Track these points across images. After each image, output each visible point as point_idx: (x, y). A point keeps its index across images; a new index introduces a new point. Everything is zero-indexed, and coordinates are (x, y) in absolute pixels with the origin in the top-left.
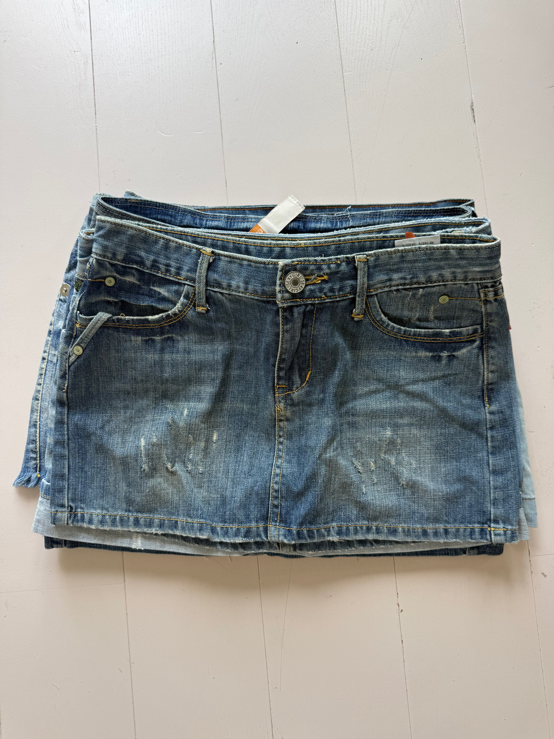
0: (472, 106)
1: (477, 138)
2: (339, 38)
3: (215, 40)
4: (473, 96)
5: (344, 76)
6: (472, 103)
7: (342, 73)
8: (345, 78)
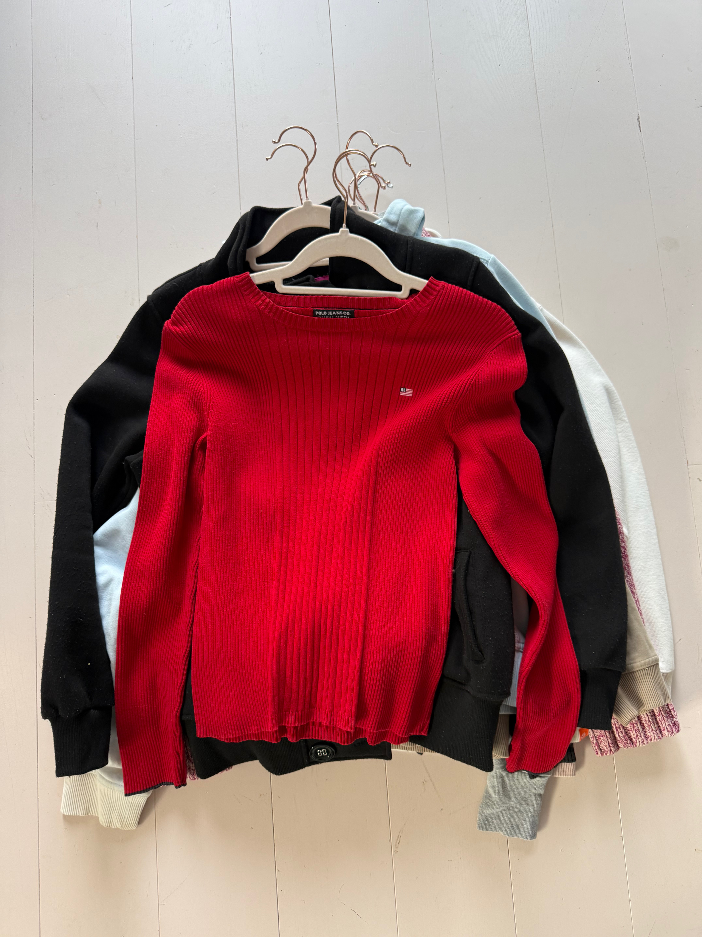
1: (643, 144)
4: (639, 111)
5: (538, 92)
6: (639, 117)
8: (538, 94)
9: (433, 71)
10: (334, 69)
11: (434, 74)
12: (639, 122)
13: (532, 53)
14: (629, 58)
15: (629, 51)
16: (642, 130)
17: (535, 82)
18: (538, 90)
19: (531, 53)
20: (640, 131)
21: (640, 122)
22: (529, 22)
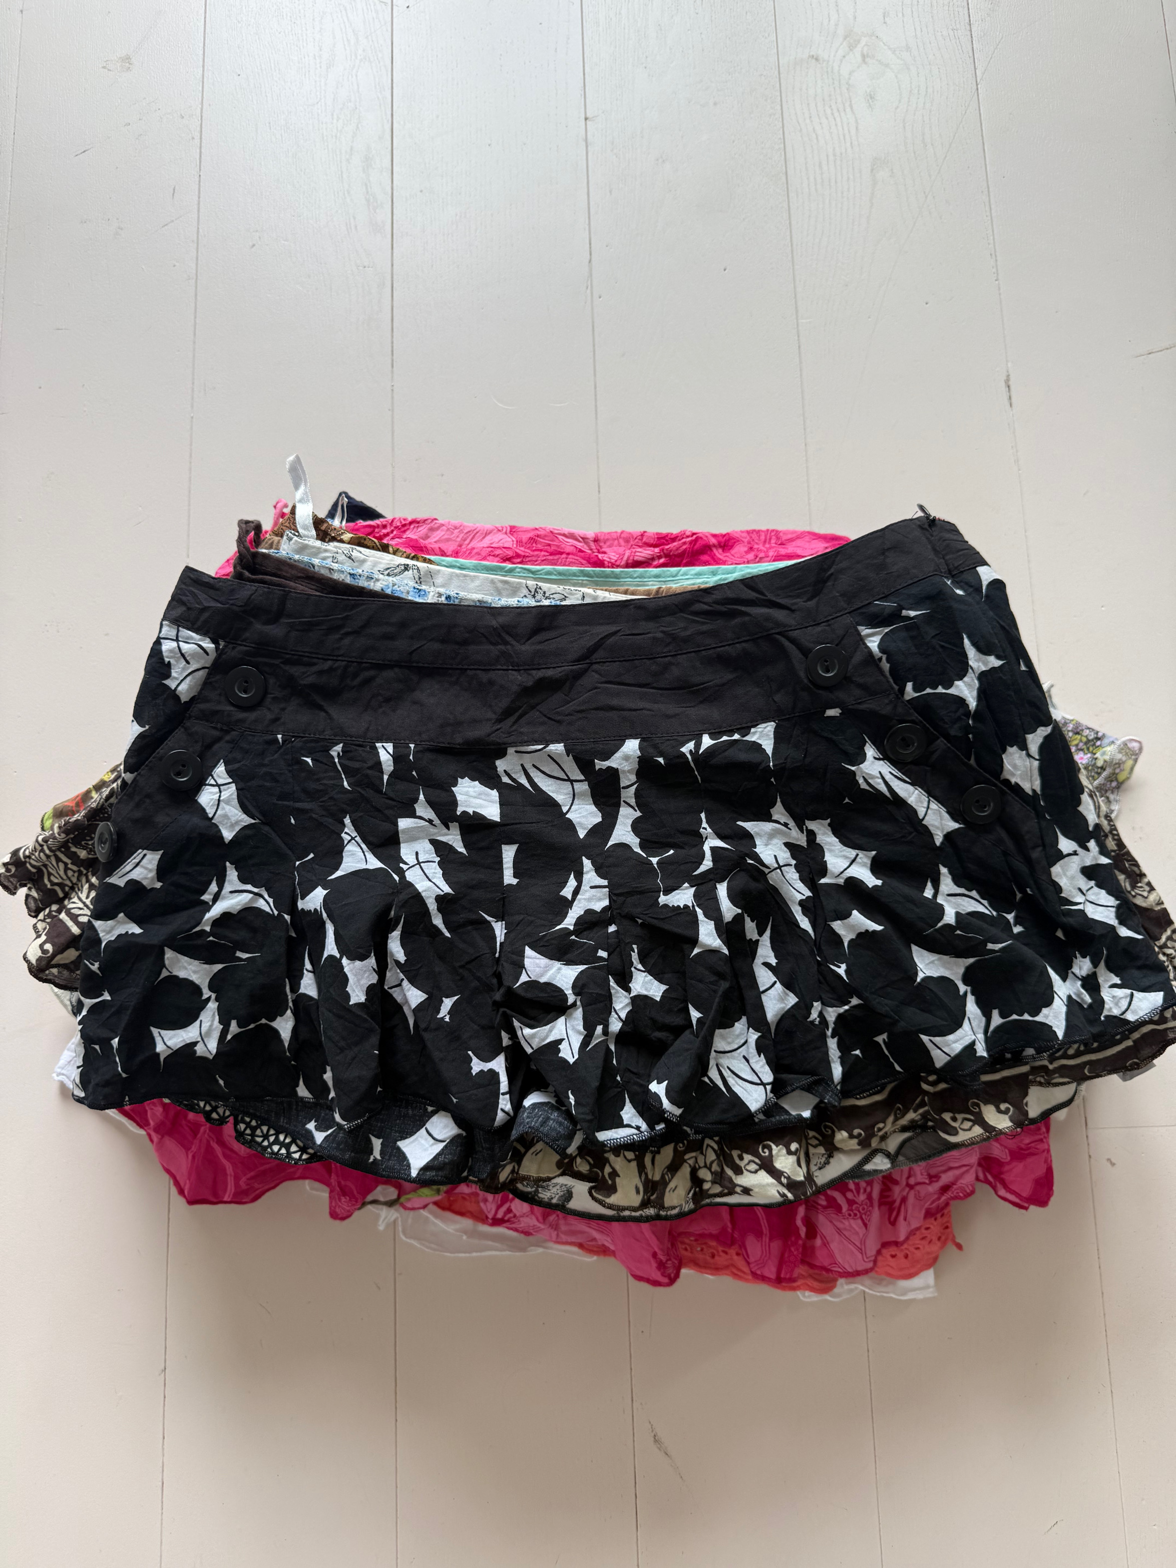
0: (1007, 381)
1: (1014, 432)
2: (793, 266)
3: (593, 259)
6: (1008, 376)
7: (795, 321)
9: (589, 282)
11: (592, 287)
12: (1009, 387)
14: (994, 256)
15: (992, 241)
16: (1014, 405)
17: (796, 304)
20: (1011, 405)
21: (1012, 388)
22: (789, 184)
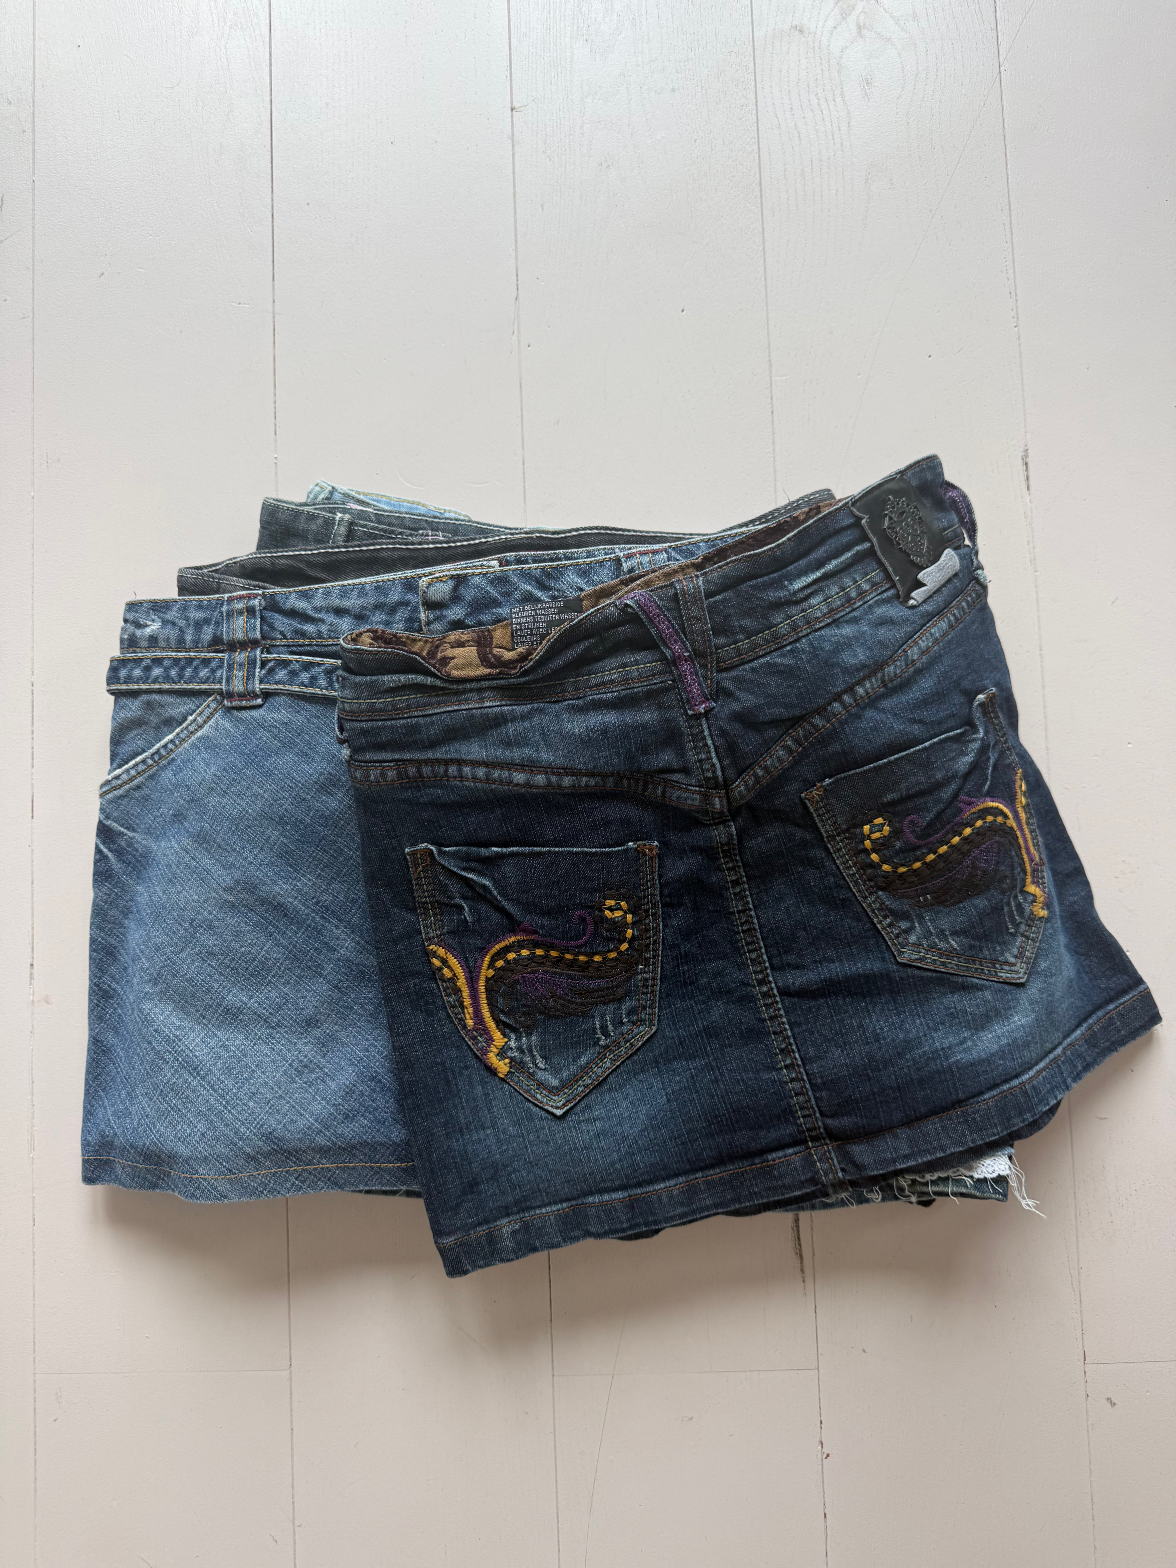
0: (1025, 457)
3: (521, 296)
6: (1026, 451)
7: (768, 378)
9: (516, 326)
10: (274, 317)
11: (519, 332)
12: (1026, 464)
13: (766, 279)
14: (1013, 294)
15: (1012, 276)
16: (1031, 488)
17: (769, 356)
18: (773, 378)
19: (763, 278)
20: (1028, 489)
21: (1030, 465)
22: (764, 198)
